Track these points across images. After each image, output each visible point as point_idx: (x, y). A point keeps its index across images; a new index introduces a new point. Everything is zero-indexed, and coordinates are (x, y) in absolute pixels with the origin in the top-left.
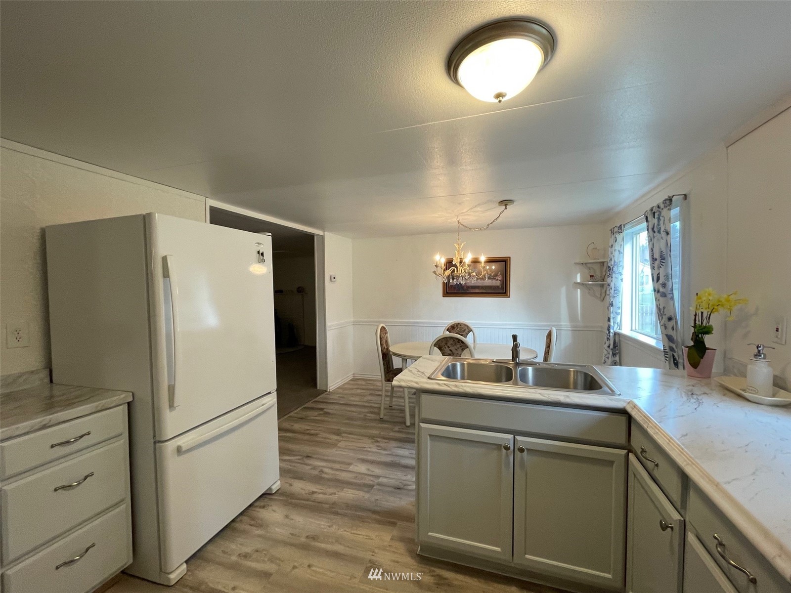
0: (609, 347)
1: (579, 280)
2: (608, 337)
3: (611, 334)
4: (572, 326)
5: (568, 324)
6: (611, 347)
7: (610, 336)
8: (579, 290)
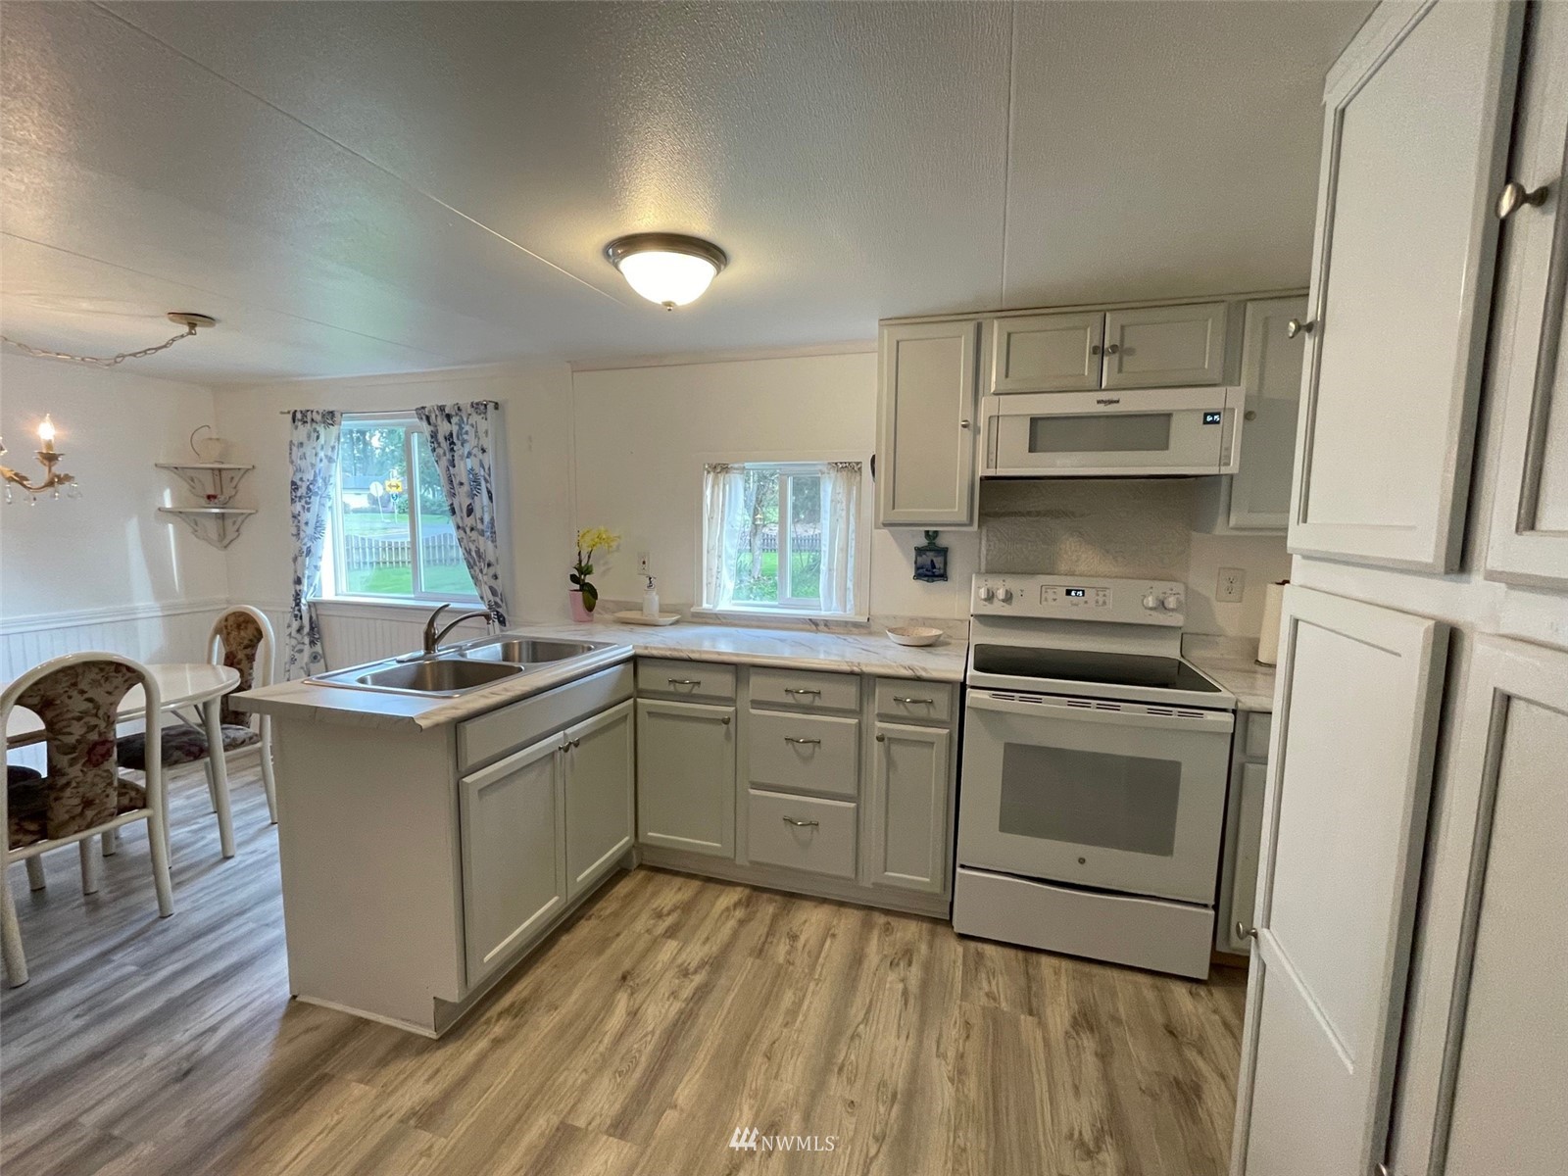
0: (299, 630)
1: (168, 504)
2: (296, 612)
3: (303, 607)
4: (163, 608)
5: (151, 603)
6: (307, 629)
7: (299, 610)
8: (170, 526)
